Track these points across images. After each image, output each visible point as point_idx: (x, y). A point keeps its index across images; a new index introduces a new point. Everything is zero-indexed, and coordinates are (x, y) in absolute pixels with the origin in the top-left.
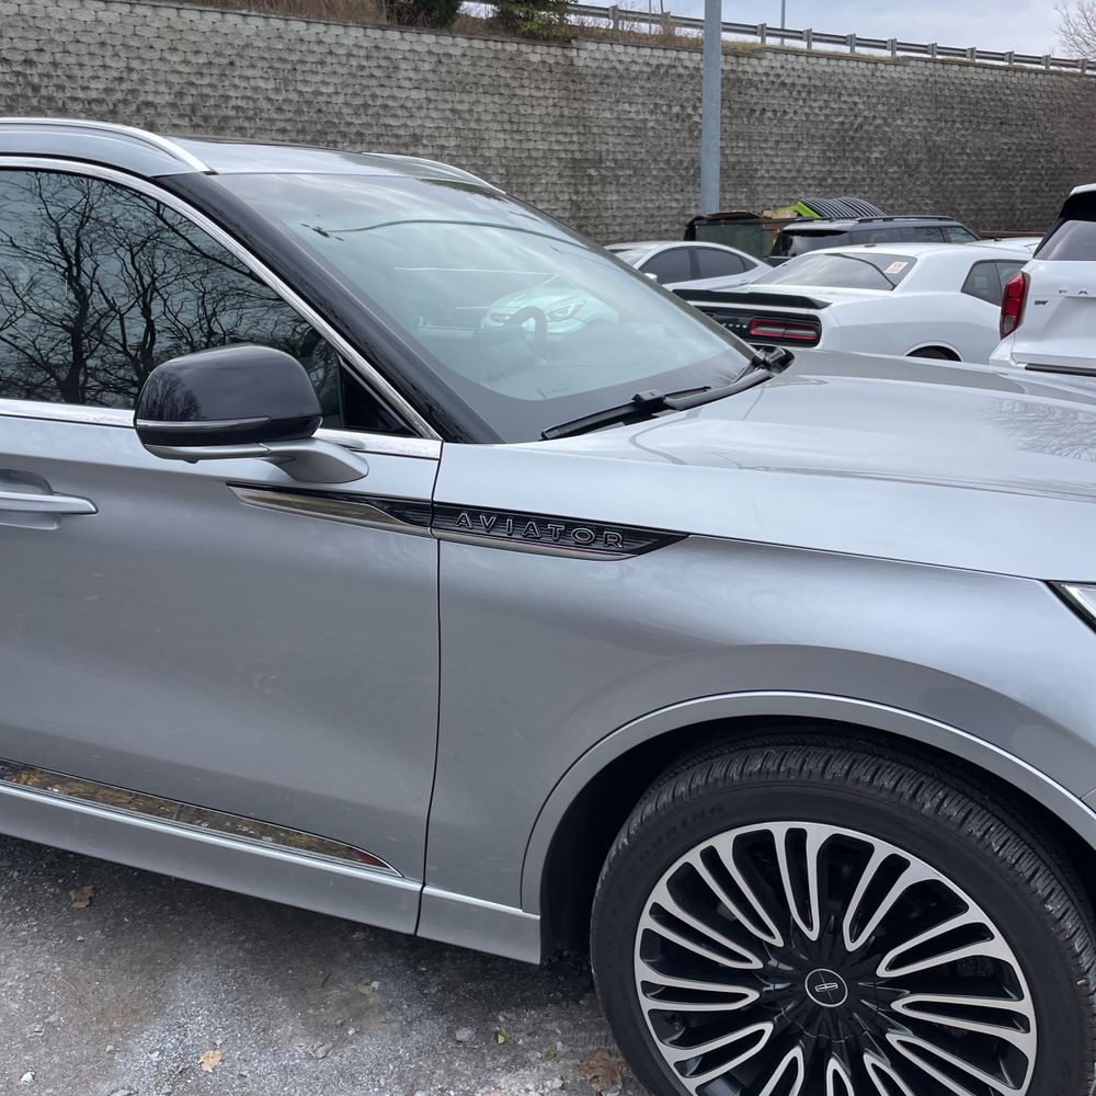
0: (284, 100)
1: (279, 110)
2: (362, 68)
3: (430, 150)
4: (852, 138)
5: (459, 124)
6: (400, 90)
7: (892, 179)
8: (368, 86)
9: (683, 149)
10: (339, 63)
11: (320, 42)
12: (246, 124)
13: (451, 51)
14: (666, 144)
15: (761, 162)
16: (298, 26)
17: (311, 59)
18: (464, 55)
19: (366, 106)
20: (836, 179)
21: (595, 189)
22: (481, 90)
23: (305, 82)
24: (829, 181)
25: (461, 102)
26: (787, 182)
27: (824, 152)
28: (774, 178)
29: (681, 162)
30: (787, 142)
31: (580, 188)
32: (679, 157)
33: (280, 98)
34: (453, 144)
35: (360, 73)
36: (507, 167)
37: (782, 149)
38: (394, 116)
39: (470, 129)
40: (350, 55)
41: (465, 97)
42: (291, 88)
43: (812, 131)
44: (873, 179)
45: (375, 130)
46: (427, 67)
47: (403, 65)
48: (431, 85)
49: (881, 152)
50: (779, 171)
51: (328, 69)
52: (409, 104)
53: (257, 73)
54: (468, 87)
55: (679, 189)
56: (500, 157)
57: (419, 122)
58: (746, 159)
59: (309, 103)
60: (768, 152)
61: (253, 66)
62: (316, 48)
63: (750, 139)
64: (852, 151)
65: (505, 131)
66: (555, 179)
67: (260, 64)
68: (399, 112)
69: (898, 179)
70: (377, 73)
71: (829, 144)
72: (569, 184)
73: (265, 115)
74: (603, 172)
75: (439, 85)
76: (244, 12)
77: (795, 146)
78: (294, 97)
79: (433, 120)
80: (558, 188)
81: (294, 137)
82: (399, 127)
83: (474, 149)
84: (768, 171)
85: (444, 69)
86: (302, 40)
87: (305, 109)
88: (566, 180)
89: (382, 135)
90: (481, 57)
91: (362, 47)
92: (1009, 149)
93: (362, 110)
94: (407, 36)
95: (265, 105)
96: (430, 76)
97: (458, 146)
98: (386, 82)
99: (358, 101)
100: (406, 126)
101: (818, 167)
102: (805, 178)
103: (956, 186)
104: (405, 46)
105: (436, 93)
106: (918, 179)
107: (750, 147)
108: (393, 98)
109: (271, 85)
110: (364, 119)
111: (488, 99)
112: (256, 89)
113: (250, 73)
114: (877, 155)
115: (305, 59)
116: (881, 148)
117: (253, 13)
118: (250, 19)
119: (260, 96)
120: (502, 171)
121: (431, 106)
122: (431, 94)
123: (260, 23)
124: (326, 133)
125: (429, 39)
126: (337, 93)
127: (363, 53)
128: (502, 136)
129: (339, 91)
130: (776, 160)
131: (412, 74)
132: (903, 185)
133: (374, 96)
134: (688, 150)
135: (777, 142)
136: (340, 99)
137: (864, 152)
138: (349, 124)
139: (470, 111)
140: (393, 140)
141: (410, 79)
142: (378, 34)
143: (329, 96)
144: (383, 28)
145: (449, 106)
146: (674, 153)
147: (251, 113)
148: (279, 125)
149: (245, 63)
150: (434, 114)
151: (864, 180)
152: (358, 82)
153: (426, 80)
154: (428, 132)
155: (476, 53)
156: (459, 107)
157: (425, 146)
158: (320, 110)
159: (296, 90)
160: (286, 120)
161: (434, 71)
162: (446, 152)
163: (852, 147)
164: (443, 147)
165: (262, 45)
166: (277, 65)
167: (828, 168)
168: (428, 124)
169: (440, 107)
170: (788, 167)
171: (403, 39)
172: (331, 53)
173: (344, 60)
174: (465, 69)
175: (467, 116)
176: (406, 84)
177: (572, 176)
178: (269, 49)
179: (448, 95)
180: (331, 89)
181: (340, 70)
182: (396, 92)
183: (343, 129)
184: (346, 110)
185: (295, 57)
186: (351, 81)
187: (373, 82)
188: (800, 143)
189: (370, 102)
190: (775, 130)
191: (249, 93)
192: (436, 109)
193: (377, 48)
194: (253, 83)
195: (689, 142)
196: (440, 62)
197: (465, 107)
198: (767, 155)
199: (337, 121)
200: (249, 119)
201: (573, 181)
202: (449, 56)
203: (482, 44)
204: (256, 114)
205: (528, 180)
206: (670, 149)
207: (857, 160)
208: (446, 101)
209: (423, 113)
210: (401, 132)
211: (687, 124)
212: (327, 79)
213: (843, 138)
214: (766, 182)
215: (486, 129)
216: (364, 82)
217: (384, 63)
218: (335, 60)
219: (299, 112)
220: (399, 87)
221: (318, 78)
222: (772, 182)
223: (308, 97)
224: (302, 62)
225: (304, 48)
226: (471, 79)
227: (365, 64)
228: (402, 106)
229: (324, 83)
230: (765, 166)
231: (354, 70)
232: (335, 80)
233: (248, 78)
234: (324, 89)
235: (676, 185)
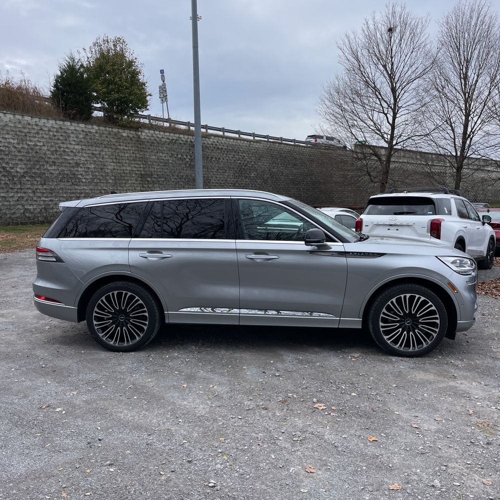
0: (21, 148)
1: (19, 152)
2: (55, 136)
3: (83, 169)
4: (244, 169)
5: (95, 159)
6: (71, 145)
7: (259, 184)
8: (57, 143)
9: (183, 172)
10: (45, 134)
11: (37, 125)
12: (5, 157)
13: (91, 131)
14: (177, 169)
15: (212, 177)
16: (28, 118)
17: (33, 131)
18: (96, 132)
19: (56, 151)
20: (239, 184)
21: (150, 186)
22: (103, 146)
23: (30, 141)
24: (237, 184)
25: (96, 150)
26: (222, 185)
27: (234, 174)
28: (216, 183)
29: (183, 176)
30: (221, 170)
31: (144, 185)
32: (182, 174)
33: (20, 147)
34: (93, 167)
35: (54, 138)
36: (115, 177)
37: (219, 172)
38: (68, 155)
39: (99, 161)
40: (49, 131)
41: (97, 149)
42: (25, 143)
43: (230, 166)
44: (252, 185)
45: (60, 160)
46: (81, 136)
47: (72, 135)
48: (83, 144)
49: (254, 174)
50: (219, 180)
51: (40, 136)
52: (74, 151)
53: (10, 136)
54: (98, 145)
55: (182, 186)
56: (112, 172)
57: (79, 158)
58: (207, 176)
59: (32, 149)
60: (215, 173)
61: (8, 134)
62: (35, 127)
63: (208, 168)
64: (244, 174)
65: (113, 162)
66: (134, 181)
67: (11, 133)
68: (70, 154)
69: (261, 184)
70: (61, 138)
71: (236, 171)
72: (140, 184)
73: (13, 154)
74: (153, 179)
75: (86, 144)
76: (5, 112)
77: (224, 171)
78: (26, 146)
79: (84, 157)
80: (136, 185)
81: (26, 163)
82: (70, 160)
83: (102, 169)
84: (215, 180)
85: (88, 138)
86: (29, 124)
87: (30, 151)
88: (139, 182)
89: (63, 163)
90: (103, 133)
91: (54, 128)
92: (298, 174)
93: (54, 153)
94: (73, 124)
95: (13, 150)
96: (83, 140)
97: (95, 168)
98: (65, 142)
99: (53, 149)
100: (73, 159)
101: (233, 179)
102: (228, 183)
103: (281, 187)
104: (72, 128)
105: (85, 146)
106: (268, 184)
107: (208, 171)
108: (68, 148)
109: (16, 141)
110: (56, 156)
111: (107, 150)
112: (9, 143)
113: (7, 136)
114: (253, 175)
115: (31, 131)
116: (254, 173)
117: (8, 113)
118: (7, 115)
119: (11, 146)
120: (113, 178)
121: (84, 152)
122: (84, 147)
123: (11, 116)
124: (39, 161)
125: (82, 125)
126: (44, 145)
127: (55, 130)
128: (112, 164)
129: (45, 144)
130: (217, 176)
131: (75, 139)
132: (263, 187)
133: (60, 147)
134: (185, 172)
135: (217, 170)
136: (45, 148)
137: (248, 174)
138: (49, 158)
139: (100, 154)
140: (68, 165)
141: (75, 141)
142: (61, 123)
143: (41, 146)
144: (63, 121)
145: (91, 152)
146: (180, 172)
147: (7, 153)
148: (19, 158)
149: (4, 132)
150: (85, 155)
151: (249, 184)
152: (53, 141)
153: (81, 141)
154: (82, 162)
155: (101, 132)
156: (95, 152)
157: (81, 167)
158: (37, 152)
159: (26, 144)
160: (22, 156)
161: (84, 138)
162: (90, 170)
163: (244, 172)
164: (89, 168)
165: (12, 125)
166: (18, 133)
167: (236, 179)
168: (83, 159)
169: (87, 152)
170: (222, 179)
171: (71, 125)
172: (41, 129)
173: (47, 132)
174: (97, 138)
175: (98, 156)
176: (73, 143)
177: (141, 181)
178: (15, 127)
179: (90, 148)
180: (42, 144)
181: (45, 136)
182: (69, 146)
183: (46, 160)
184: (48, 153)
185: (26, 131)
186: (50, 141)
187: (59, 142)
188: (225, 170)
189: (58, 150)
190: (216, 165)
191: (6, 144)
192: (85, 153)
193: (61, 128)
194: (8, 140)
195: (185, 169)
196: (87, 135)
197: (97, 152)
198: (214, 174)
199: (44, 156)
200: (6, 155)
201: (141, 182)
202: (91, 132)
203: (104, 129)
204: (9, 153)
205: (124, 182)
206: (178, 171)
207: (246, 177)
208: (90, 150)
209: (80, 154)
210: (71, 162)
211: (184, 162)
212: (40, 140)
213: (241, 169)
214: (214, 184)
215: (106, 161)
216: (56, 141)
217: (64, 134)
218: (43, 132)
219: (28, 153)
220: (70, 144)
221: (36, 139)
222: (217, 184)
223: (32, 147)
224: (30, 133)
225: (30, 127)
226: (100, 142)
227: (56, 134)
228: (72, 152)
229: (39, 141)
230: (214, 178)
231: (51, 137)
232: (44, 140)
233: (6, 138)
234: (38, 144)
235: (181, 185)
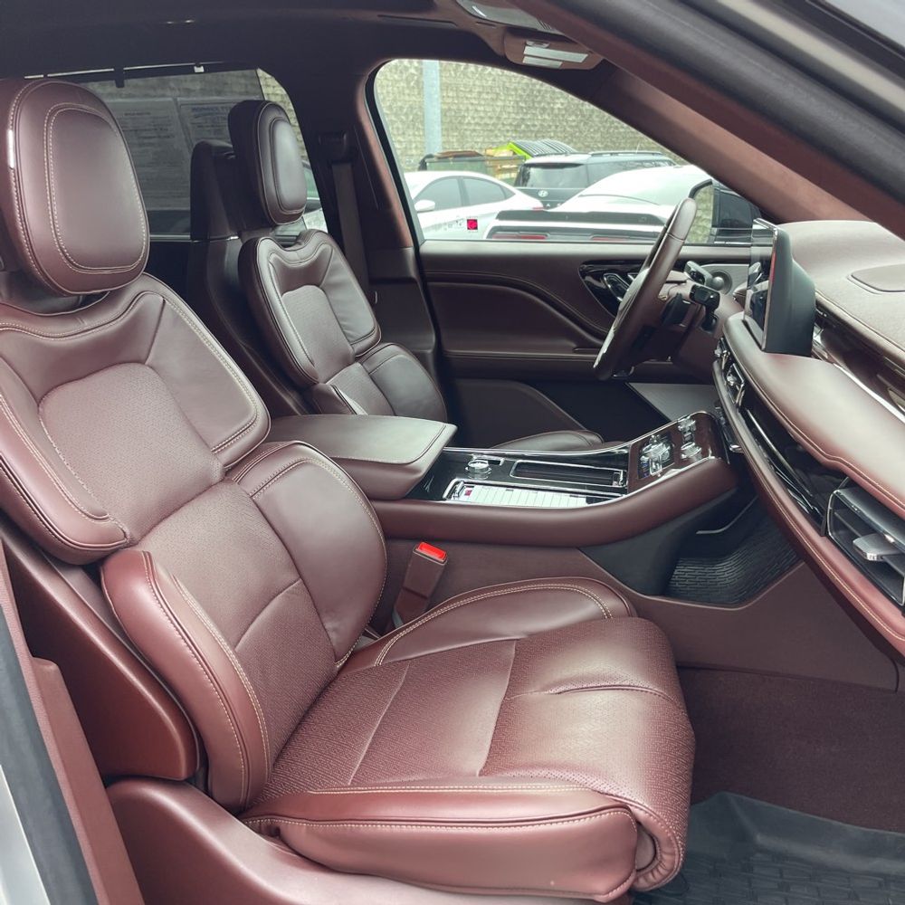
4: (539, 91)
7: (571, 127)
9: (402, 97)
14: (388, 92)
15: (467, 110)
20: (528, 126)
24: (523, 126)
26: (490, 127)
27: (517, 102)
28: (477, 124)
29: (401, 108)
30: (488, 93)
32: (399, 104)
34: (198, 87)
37: (484, 99)
43: (507, 84)
44: (557, 127)
49: (562, 104)
50: (482, 118)
55: (400, 132)
58: (454, 107)
60: (474, 101)
63: (457, 90)
64: (540, 102)
69: (577, 126)
71: (521, 96)
77: (495, 96)
84: (474, 118)
101: (513, 115)
102: (503, 124)
103: (620, 133)
106: (591, 127)
107: (458, 97)
114: (559, 106)
116: (562, 100)
130: (479, 108)
132: (581, 132)
134: (407, 98)
135: (480, 93)
137: (549, 103)
146: (395, 100)
151: (550, 126)
157: (172, 89)
163: (539, 98)
167: (521, 116)
170: (489, 114)
188: (498, 94)
190: (477, 83)
195: (407, 91)
198: (472, 104)
206: (391, 97)
207: (544, 109)
211: (404, 76)
213: (532, 91)
214: (472, 127)
222: (477, 128)
230: (471, 113)
235: (398, 129)
